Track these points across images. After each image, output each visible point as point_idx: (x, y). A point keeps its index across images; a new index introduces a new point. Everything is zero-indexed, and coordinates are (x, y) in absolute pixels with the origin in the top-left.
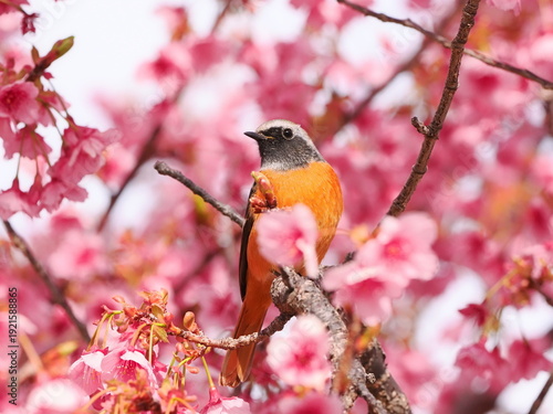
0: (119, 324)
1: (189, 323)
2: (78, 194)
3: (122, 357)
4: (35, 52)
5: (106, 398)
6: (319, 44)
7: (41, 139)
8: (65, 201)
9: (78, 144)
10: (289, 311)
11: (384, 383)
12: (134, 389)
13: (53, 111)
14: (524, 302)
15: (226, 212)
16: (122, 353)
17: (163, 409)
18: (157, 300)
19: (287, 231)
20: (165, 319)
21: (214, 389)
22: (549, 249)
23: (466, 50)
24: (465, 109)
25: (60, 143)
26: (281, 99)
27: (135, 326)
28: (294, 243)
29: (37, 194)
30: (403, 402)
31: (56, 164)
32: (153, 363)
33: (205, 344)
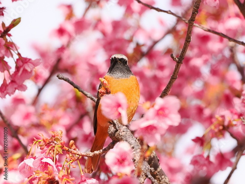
0: (41, 146)
1: (72, 145)
2: (23, 88)
3: (42, 161)
4: (3, 24)
5: (34, 179)
6: (131, 21)
7: (6, 63)
8: (17, 91)
9: (22, 66)
10: (116, 140)
11: (159, 172)
12: (47, 175)
13: (12, 51)
14: (221, 136)
15: (88, 96)
16: (42, 159)
17: (60, 183)
18: (58, 135)
19: (114, 104)
20: (61, 143)
21: (83, 175)
22: (232, 112)
23: (194, 24)
24: (196, 51)
25: (15, 65)
26: (114, 46)
27: (48, 147)
28: (117, 109)
29: (4, 88)
30: (167, 180)
31: (13, 74)
32: (56, 163)
33: (79, 155)
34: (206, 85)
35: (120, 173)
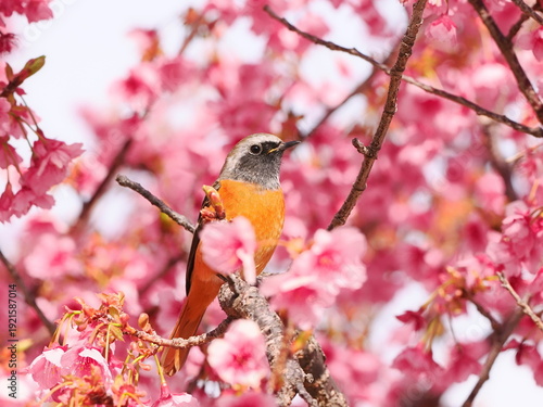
0: (78, 323)
1: (143, 324)
2: (46, 202)
3: (81, 354)
4: (9, 69)
5: (63, 392)
6: (281, 67)
7: (13, 149)
8: (34, 207)
9: (47, 155)
10: (233, 313)
11: (324, 383)
12: (88, 384)
13: (25, 125)
14: (458, 311)
15: (181, 222)
16: (80, 350)
17: (115, 403)
18: (115, 302)
19: (228, 241)
20: (121, 319)
21: (165, 385)
22: (481, 261)
23: (403, 77)
24: (411, 130)
25: (30, 154)
26: (240, 118)
27: (94, 325)
28: (235, 253)
29: (8, 200)
30: (341, 399)
31: (26, 173)
32: (109, 360)
33: (157, 344)
34: (437, 201)
35: (238, 384)
